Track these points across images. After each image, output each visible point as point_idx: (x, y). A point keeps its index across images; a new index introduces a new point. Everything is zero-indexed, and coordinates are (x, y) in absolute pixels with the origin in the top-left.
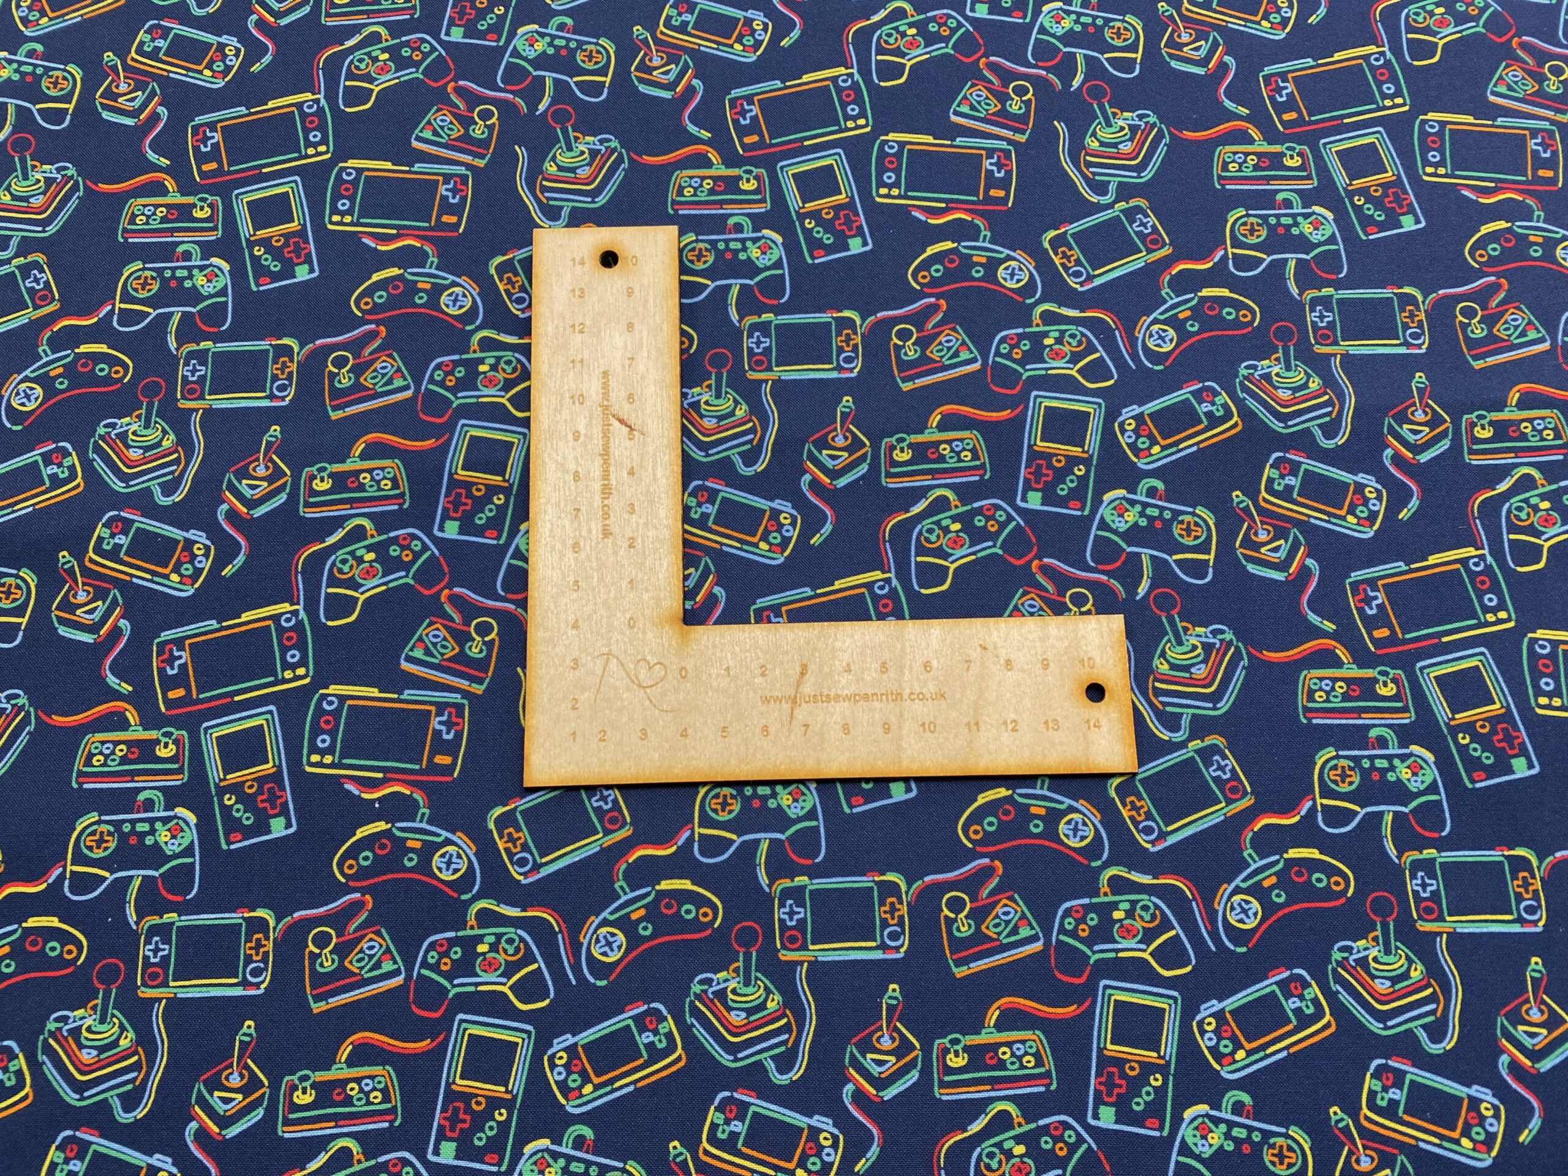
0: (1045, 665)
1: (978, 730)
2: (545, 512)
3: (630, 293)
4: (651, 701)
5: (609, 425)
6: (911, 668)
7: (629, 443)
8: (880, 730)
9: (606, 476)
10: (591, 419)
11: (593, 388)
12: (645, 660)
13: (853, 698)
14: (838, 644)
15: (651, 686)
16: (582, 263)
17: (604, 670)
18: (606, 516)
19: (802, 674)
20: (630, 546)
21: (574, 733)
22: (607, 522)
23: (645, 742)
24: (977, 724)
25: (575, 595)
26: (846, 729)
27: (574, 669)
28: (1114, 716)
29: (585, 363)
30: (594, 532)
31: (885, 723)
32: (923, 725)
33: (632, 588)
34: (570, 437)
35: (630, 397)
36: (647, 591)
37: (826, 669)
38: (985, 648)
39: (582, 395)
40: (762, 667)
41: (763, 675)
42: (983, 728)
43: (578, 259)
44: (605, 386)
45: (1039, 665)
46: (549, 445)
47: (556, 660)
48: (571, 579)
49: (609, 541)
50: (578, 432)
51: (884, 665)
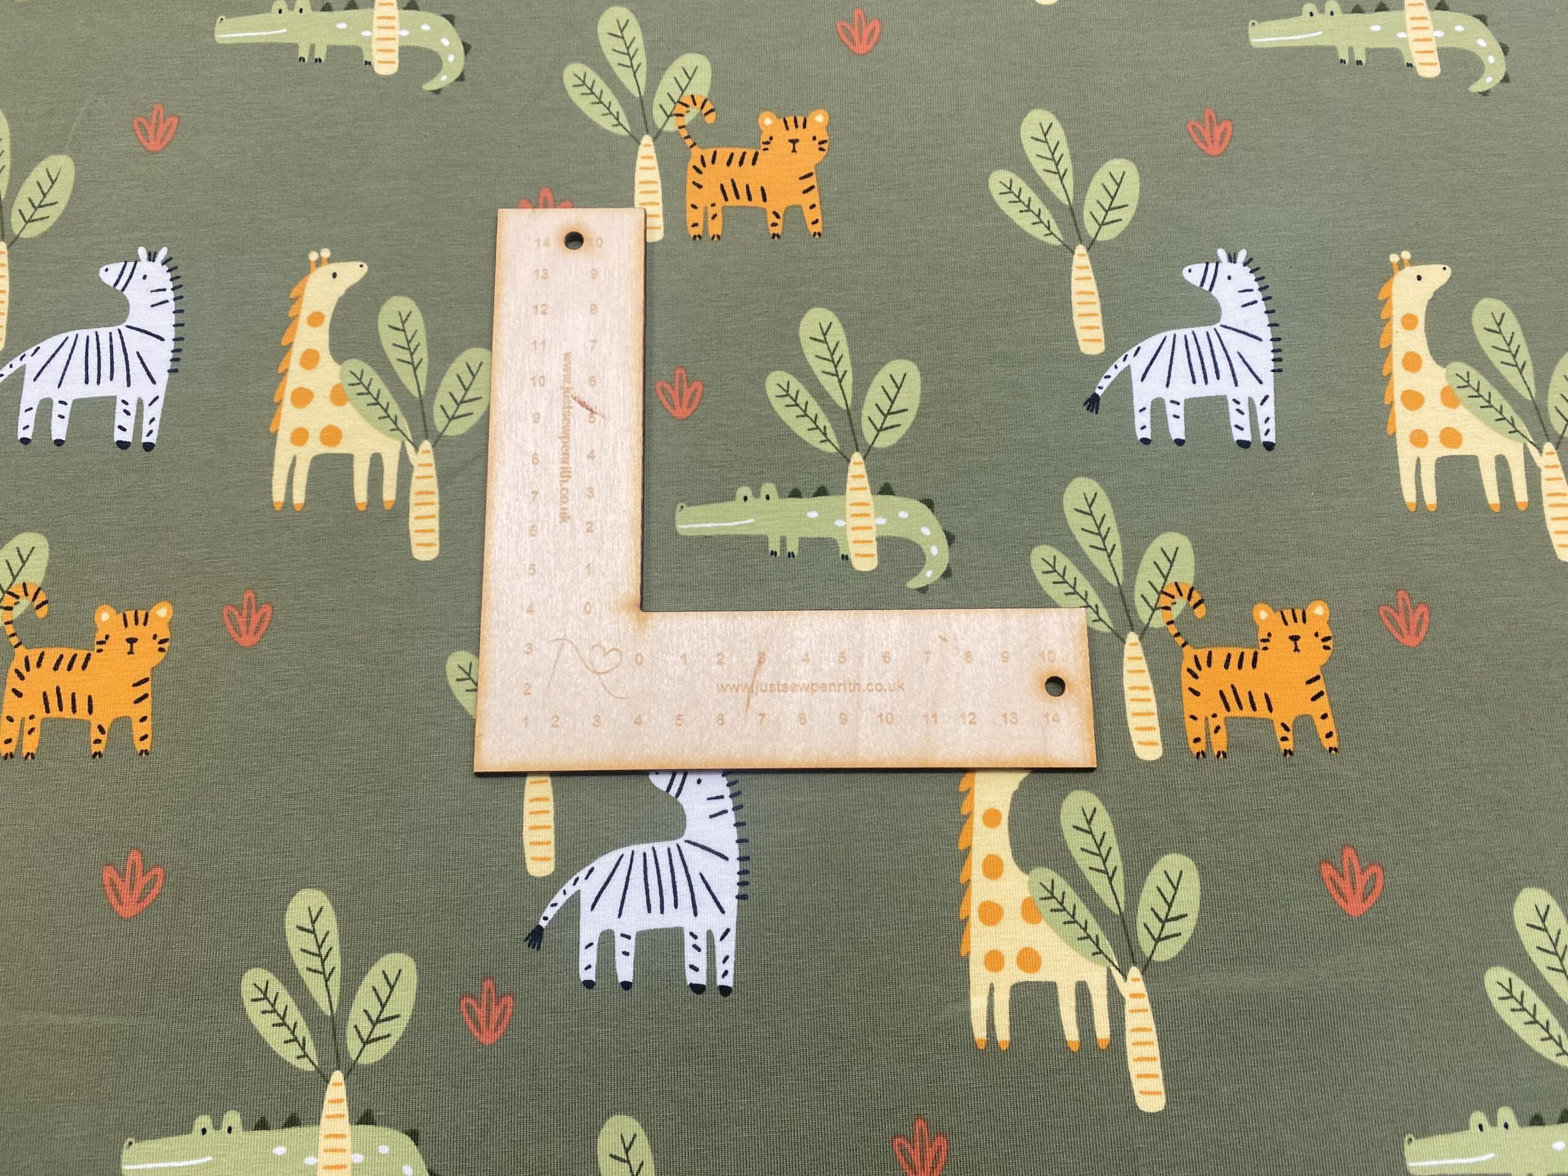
0: (1006, 659)
1: (936, 722)
2: (503, 495)
3: (594, 274)
4: (605, 688)
5: (570, 407)
6: (870, 659)
7: (590, 426)
8: (837, 721)
9: (565, 459)
10: (551, 401)
11: (554, 371)
12: (600, 645)
13: (811, 688)
14: (795, 633)
15: (606, 672)
16: (547, 244)
17: (558, 654)
18: (564, 499)
19: (760, 662)
20: (588, 531)
21: (526, 718)
22: (565, 506)
23: (598, 729)
24: (935, 716)
25: (531, 578)
26: (802, 718)
27: (528, 653)
28: (1074, 710)
29: (547, 342)
30: (552, 515)
31: (842, 714)
32: (881, 715)
33: (589, 573)
34: (530, 419)
35: (592, 380)
36: (604, 575)
37: (784, 658)
38: (945, 640)
39: (543, 377)
40: (719, 654)
41: (720, 663)
42: (940, 720)
43: (542, 241)
44: (567, 368)
45: (999, 657)
46: (508, 426)
47: (510, 643)
48: (528, 562)
49: (567, 525)
50: (537, 414)
51: (842, 654)
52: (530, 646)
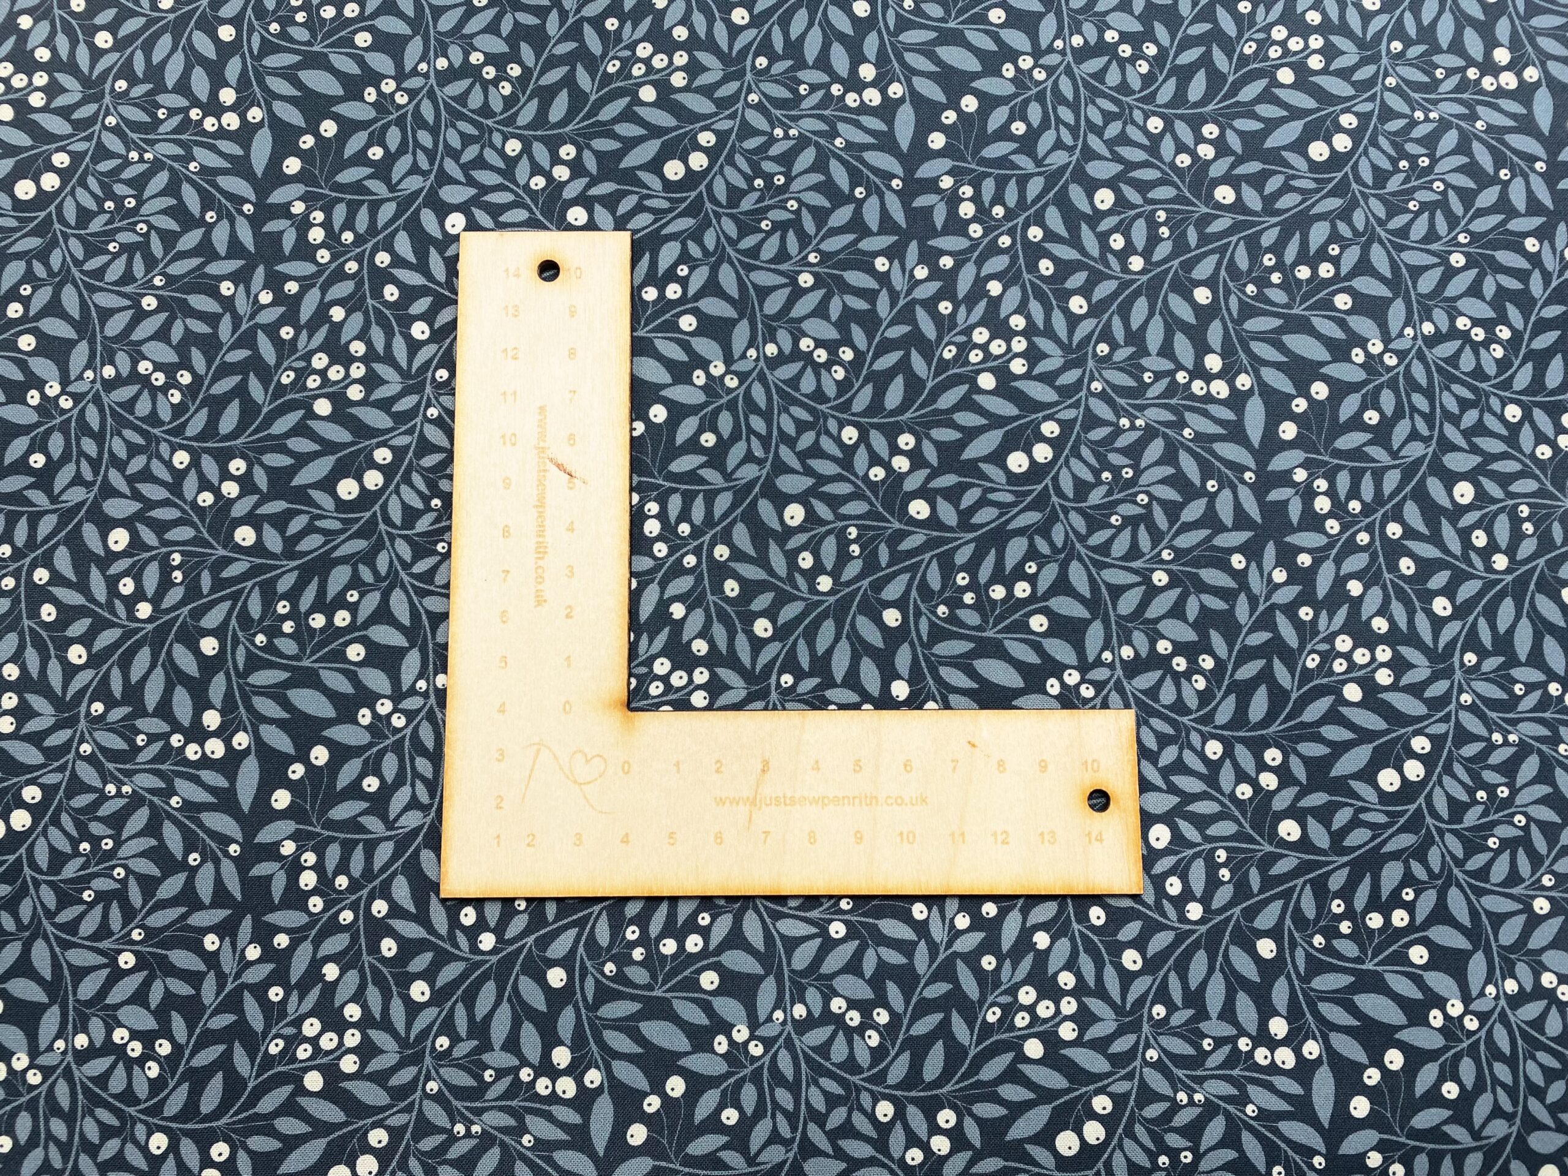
0: (1043, 766)
1: (964, 841)
2: (469, 574)
3: (573, 311)
4: (588, 801)
5: (545, 471)
6: (889, 767)
7: (569, 493)
8: (851, 840)
9: (541, 531)
10: (524, 463)
11: (527, 427)
12: (581, 751)
13: (821, 801)
14: (806, 737)
15: (588, 783)
16: (516, 275)
17: (534, 762)
18: (540, 579)
19: (764, 771)
20: (568, 616)
21: (498, 836)
22: (541, 587)
23: (579, 849)
24: (962, 834)
25: (502, 672)
26: (812, 838)
27: (499, 760)
28: (1119, 828)
29: (518, 393)
30: (526, 597)
31: (857, 832)
32: (901, 834)
33: (569, 666)
34: (500, 485)
35: (571, 438)
36: (585, 669)
37: (791, 767)
38: (974, 746)
39: (514, 435)
40: (718, 762)
41: (718, 771)
42: (969, 839)
43: (512, 270)
44: (542, 424)
45: (1036, 767)
46: (475, 494)
47: (479, 749)
48: (499, 654)
49: (543, 610)
50: (508, 478)
51: (857, 763)
52: (502, 752)
